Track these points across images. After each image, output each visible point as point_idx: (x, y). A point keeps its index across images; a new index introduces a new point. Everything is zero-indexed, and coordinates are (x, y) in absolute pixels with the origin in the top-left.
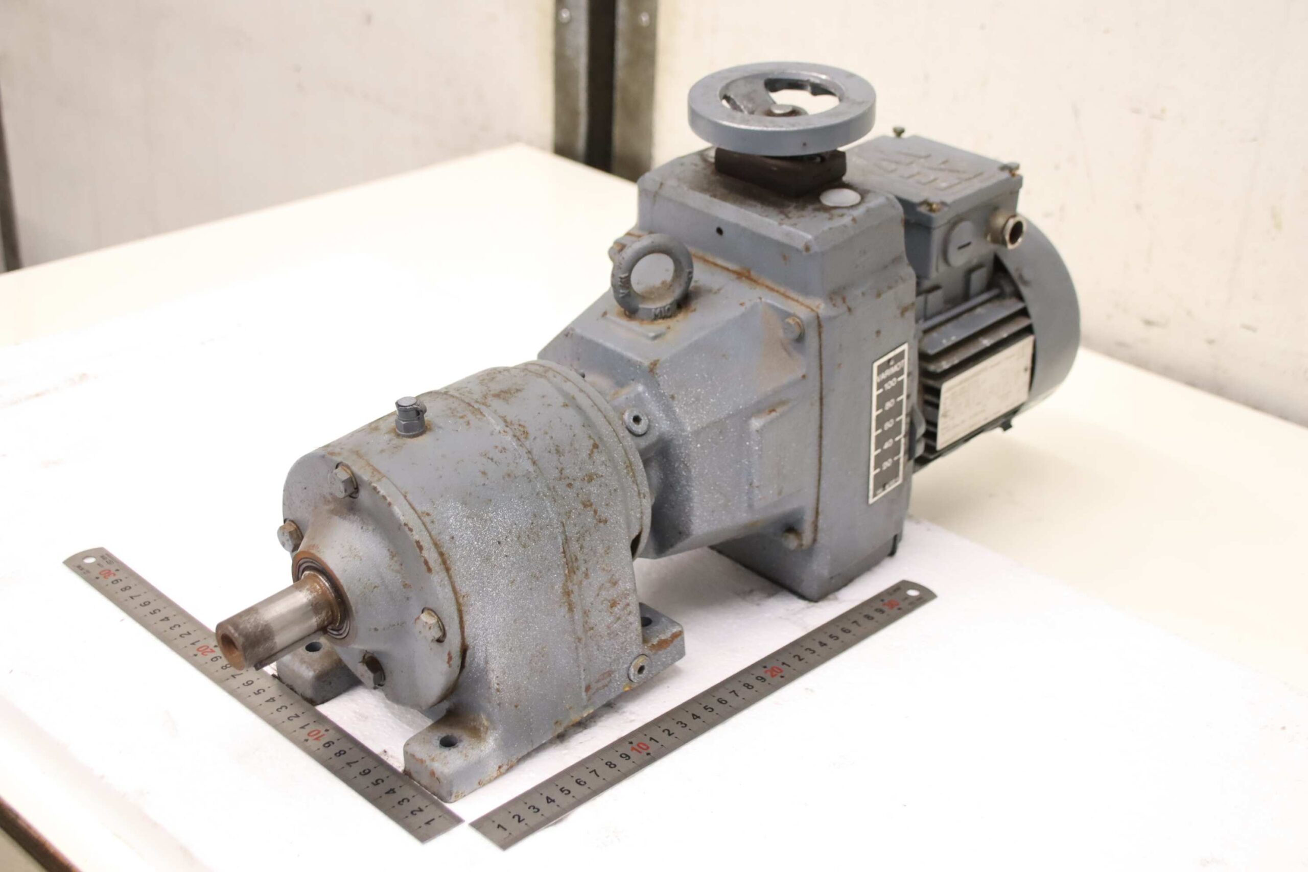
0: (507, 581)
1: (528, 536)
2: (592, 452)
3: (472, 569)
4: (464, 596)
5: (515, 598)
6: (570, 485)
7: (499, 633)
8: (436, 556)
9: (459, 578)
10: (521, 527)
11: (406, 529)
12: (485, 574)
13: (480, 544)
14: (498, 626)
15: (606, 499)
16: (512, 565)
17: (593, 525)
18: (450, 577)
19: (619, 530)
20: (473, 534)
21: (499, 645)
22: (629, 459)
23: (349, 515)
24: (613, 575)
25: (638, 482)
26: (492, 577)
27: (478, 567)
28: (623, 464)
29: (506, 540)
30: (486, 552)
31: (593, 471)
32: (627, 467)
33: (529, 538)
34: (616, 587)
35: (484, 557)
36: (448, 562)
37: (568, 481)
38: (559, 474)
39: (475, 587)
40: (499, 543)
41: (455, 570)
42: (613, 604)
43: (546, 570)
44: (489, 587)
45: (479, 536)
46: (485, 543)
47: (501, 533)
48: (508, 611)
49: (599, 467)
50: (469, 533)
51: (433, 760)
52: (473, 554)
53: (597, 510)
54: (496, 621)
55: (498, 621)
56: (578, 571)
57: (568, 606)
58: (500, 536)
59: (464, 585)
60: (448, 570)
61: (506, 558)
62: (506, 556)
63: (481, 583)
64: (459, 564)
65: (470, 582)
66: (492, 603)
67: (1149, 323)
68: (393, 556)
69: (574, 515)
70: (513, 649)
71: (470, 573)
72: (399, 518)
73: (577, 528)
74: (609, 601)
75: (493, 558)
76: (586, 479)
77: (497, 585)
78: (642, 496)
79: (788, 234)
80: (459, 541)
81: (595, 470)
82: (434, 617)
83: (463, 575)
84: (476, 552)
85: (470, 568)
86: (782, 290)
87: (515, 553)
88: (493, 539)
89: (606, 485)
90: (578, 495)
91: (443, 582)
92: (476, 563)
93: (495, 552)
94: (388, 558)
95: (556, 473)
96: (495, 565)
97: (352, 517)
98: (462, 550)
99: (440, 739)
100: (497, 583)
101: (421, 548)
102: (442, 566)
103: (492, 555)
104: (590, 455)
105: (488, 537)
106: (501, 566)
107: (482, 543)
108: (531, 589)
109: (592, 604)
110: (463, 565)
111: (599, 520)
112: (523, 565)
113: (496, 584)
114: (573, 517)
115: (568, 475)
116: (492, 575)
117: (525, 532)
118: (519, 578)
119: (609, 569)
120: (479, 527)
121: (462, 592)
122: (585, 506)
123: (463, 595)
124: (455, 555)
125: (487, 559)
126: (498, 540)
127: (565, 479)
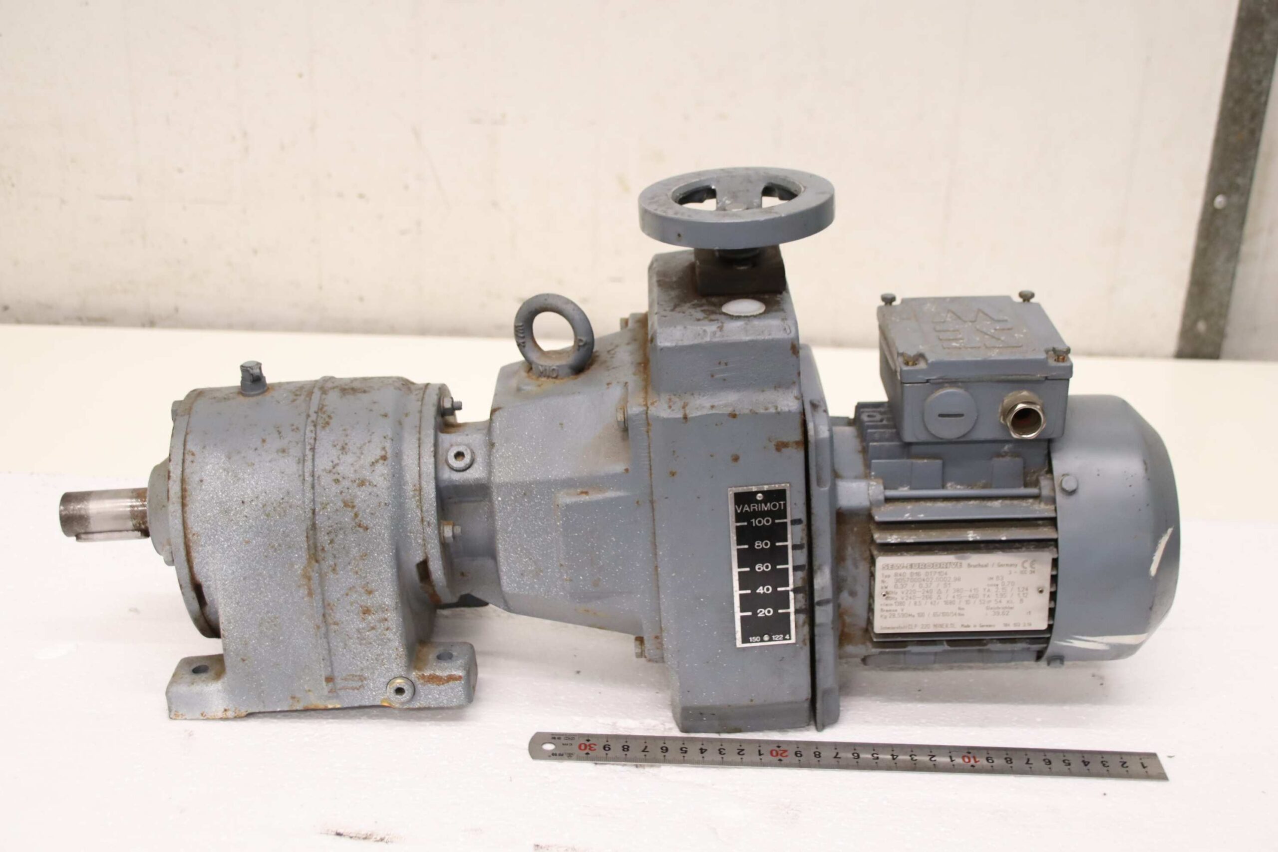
0: (241, 539)
1: (274, 508)
2: (377, 461)
3: (209, 514)
4: (194, 534)
5: (247, 558)
6: (337, 481)
7: (226, 583)
8: (178, 489)
9: (194, 516)
10: (271, 498)
12: (220, 524)
13: (224, 495)
14: (225, 575)
15: (371, 508)
16: (250, 527)
17: (351, 526)
18: (183, 512)
19: (382, 542)
20: (221, 485)
21: (225, 594)
22: (420, 484)
24: (368, 583)
25: (424, 509)
26: (227, 529)
27: (216, 515)
28: (411, 486)
29: (250, 502)
30: (227, 505)
31: (368, 478)
32: (415, 490)
33: (275, 510)
34: (371, 596)
35: (224, 509)
36: (188, 499)
37: (336, 476)
38: (331, 468)
39: (207, 531)
40: (243, 502)
41: (192, 508)
42: (367, 611)
43: (287, 547)
44: (221, 537)
45: (226, 489)
46: (229, 497)
47: (248, 495)
48: (239, 567)
49: (377, 477)
50: (218, 482)
51: (174, 676)
52: (215, 502)
53: (359, 514)
54: (224, 570)
55: (225, 570)
56: (323, 561)
57: (308, 590)
58: (246, 496)
59: (196, 524)
60: (183, 505)
61: (245, 518)
62: (246, 517)
63: (214, 530)
64: (197, 504)
65: (203, 524)
66: (222, 552)
69: (331, 509)
70: (240, 604)
71: (205, 516)
73: (330, 522)
74: (361, 606)
75: (232, 512)
76: (357, 481)
77: (230, 539)
78: (425, 523)
80: (205, 486)
81: (370, 477)
83: (198, 515)
84: (218, 501)
85: (207, 513)
87: (257, 518)
88: (238, 497)
89: (377, 496)
90: (341, 493)
91: (175, 513)
92: (214, 510)
93: (236, 508)
95: (329, 466)
96: (232, 520)
98: (205, 494)
100: (231, 536)
101: (169, 478)
102: (180, 500)
103: (232, 510)
104: (373, 463)
105: (234, 493)
106: (238, 523)
107: (226, 496)
108: (266, 557)
109: (338, 600)
110: (202, 507)
111: (358, 524)
112: (262, 532)
113: (229, 537)
114: (329, 510)
115: (339, 472)
116: (227, 527)
117: (273, 504)
118: (254, 542)
119: (364, 575)
120: (230, 482)
121: (193, 530)
122: (346, 504)
123: (194, 532)
124: (197, 496)
125: (226, 512)
126: (243, 499)
127: (334, 474)
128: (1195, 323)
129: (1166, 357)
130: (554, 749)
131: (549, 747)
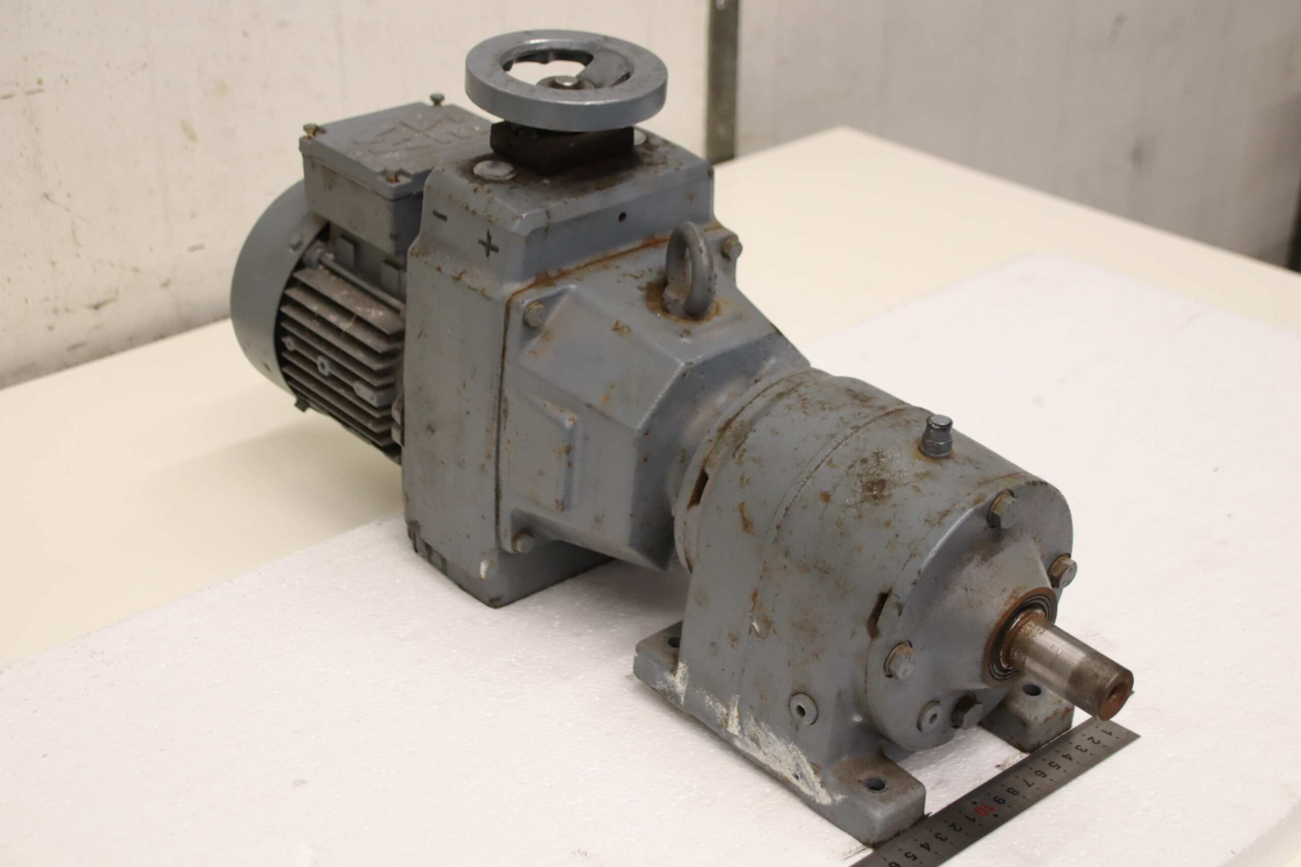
51: (1059, 702)
67: (97, 307)
97: (1003, 542)
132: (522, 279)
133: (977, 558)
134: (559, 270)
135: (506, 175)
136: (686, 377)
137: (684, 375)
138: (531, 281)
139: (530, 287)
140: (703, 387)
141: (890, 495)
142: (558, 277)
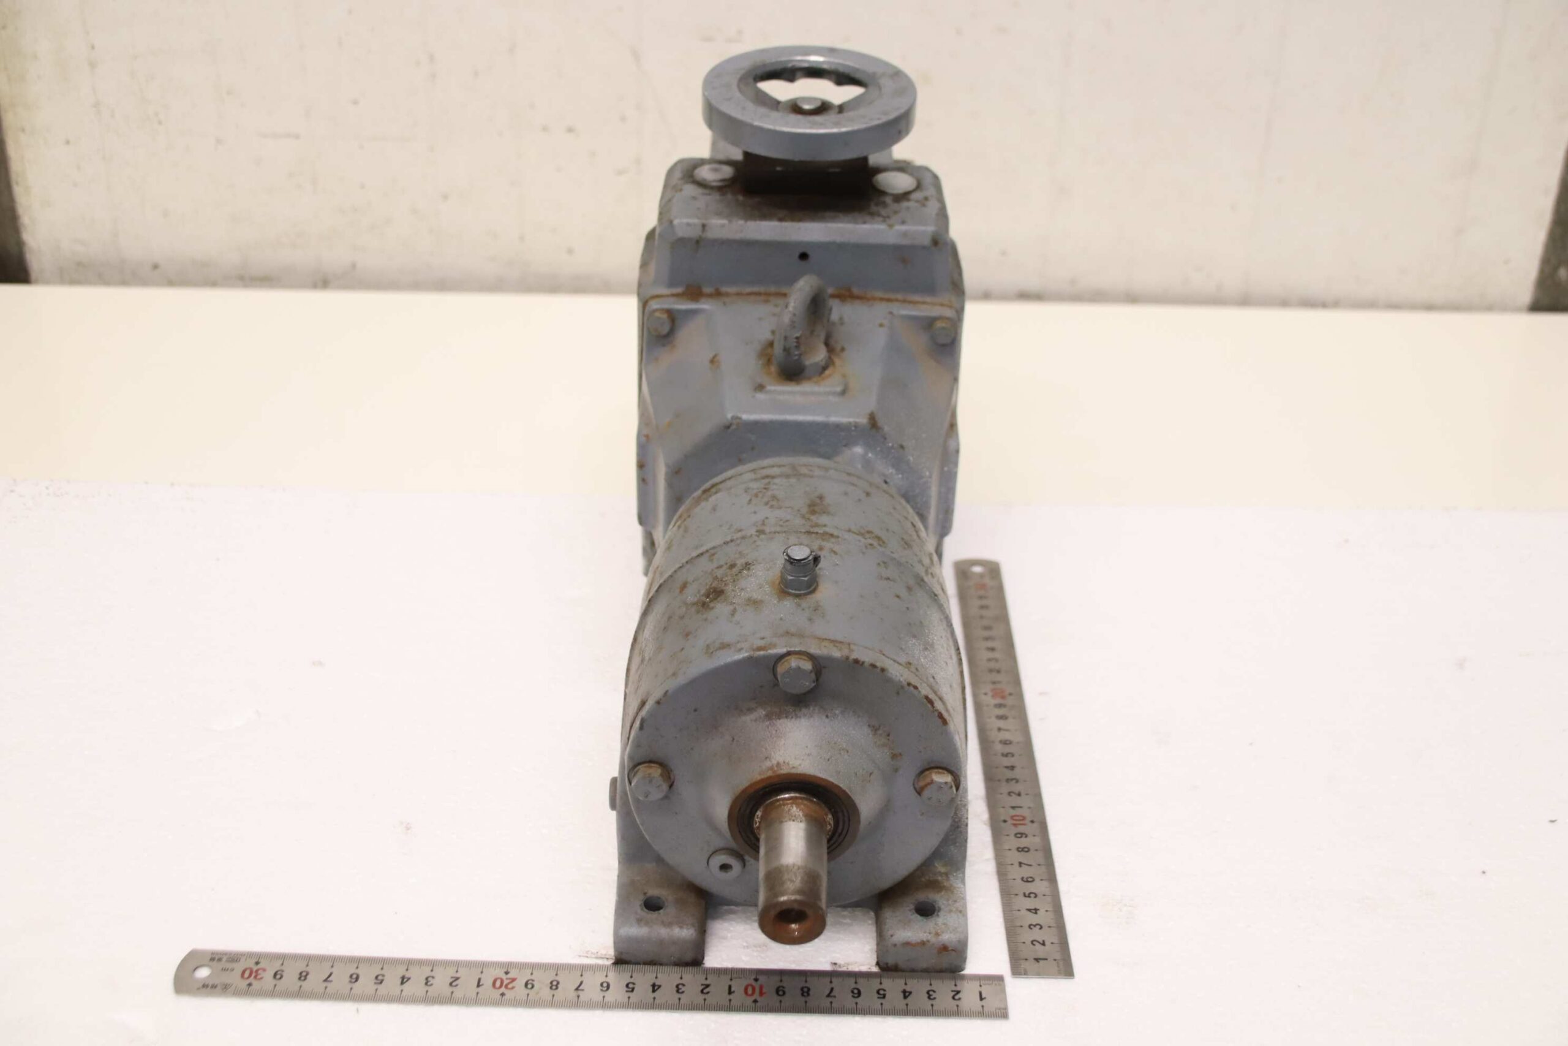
11: (912, 688)
23: (800, 710)
51: (937, 934)
68: (875, 729)
72: (899, 680)
79: (905, 234)
82: (944, 773)
86: (899, 296)
94: (871, 736)
97: (804, 710)
99: (914, 911)
101: (931, 702)
128: (1556, 269)
129: (1517, 310)
130: (209, 976)
131: (203, 973)
132: (671, 284)
133: (762, 712)
134: (717, 290)
135: (714, 181)
136: (730, 430)
137: (728, 427)
138: (679, 290)
139: (673, 295)
140: (753, 449)
141: (713, 608)
142: (710, 296)
